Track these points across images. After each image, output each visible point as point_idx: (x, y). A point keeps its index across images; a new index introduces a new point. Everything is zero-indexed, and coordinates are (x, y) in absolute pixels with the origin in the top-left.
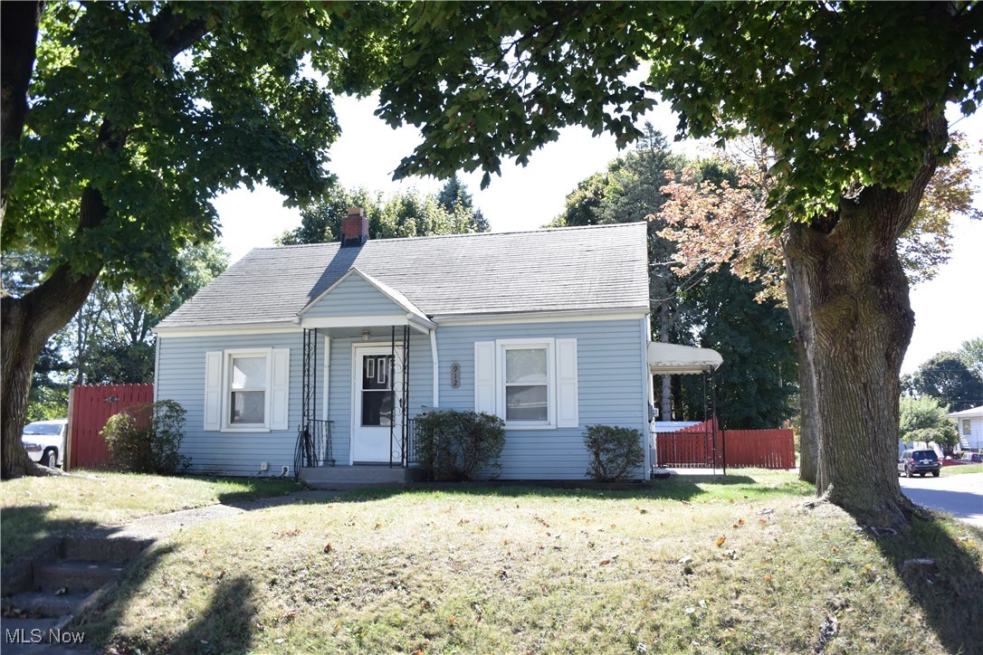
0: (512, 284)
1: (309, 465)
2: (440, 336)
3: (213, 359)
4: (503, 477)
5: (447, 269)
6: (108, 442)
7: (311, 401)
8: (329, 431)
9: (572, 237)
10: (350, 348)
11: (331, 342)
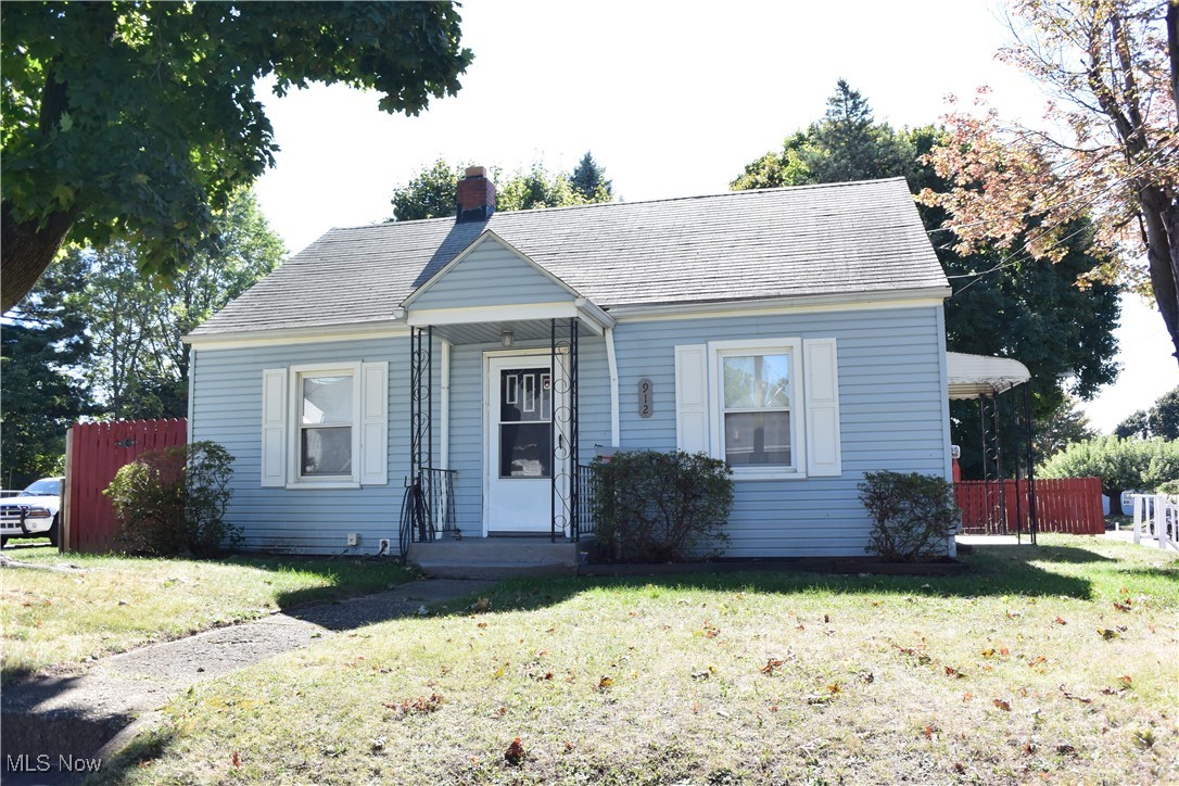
0: (723, 262)
1: (423, 538)
2: (620, 337)
3: (274, 383)
4: (730, 553)
5: (619, 245)
6: (118, 506)
7: (425, 441)
8: (450, 484)
9: (798, 199)
10: (480, 359)
11: (451, 351)
